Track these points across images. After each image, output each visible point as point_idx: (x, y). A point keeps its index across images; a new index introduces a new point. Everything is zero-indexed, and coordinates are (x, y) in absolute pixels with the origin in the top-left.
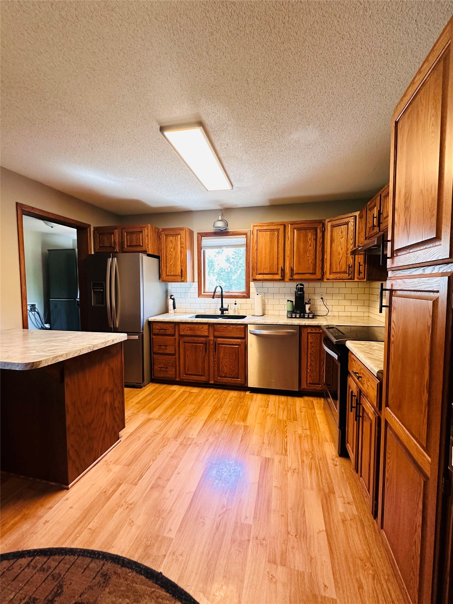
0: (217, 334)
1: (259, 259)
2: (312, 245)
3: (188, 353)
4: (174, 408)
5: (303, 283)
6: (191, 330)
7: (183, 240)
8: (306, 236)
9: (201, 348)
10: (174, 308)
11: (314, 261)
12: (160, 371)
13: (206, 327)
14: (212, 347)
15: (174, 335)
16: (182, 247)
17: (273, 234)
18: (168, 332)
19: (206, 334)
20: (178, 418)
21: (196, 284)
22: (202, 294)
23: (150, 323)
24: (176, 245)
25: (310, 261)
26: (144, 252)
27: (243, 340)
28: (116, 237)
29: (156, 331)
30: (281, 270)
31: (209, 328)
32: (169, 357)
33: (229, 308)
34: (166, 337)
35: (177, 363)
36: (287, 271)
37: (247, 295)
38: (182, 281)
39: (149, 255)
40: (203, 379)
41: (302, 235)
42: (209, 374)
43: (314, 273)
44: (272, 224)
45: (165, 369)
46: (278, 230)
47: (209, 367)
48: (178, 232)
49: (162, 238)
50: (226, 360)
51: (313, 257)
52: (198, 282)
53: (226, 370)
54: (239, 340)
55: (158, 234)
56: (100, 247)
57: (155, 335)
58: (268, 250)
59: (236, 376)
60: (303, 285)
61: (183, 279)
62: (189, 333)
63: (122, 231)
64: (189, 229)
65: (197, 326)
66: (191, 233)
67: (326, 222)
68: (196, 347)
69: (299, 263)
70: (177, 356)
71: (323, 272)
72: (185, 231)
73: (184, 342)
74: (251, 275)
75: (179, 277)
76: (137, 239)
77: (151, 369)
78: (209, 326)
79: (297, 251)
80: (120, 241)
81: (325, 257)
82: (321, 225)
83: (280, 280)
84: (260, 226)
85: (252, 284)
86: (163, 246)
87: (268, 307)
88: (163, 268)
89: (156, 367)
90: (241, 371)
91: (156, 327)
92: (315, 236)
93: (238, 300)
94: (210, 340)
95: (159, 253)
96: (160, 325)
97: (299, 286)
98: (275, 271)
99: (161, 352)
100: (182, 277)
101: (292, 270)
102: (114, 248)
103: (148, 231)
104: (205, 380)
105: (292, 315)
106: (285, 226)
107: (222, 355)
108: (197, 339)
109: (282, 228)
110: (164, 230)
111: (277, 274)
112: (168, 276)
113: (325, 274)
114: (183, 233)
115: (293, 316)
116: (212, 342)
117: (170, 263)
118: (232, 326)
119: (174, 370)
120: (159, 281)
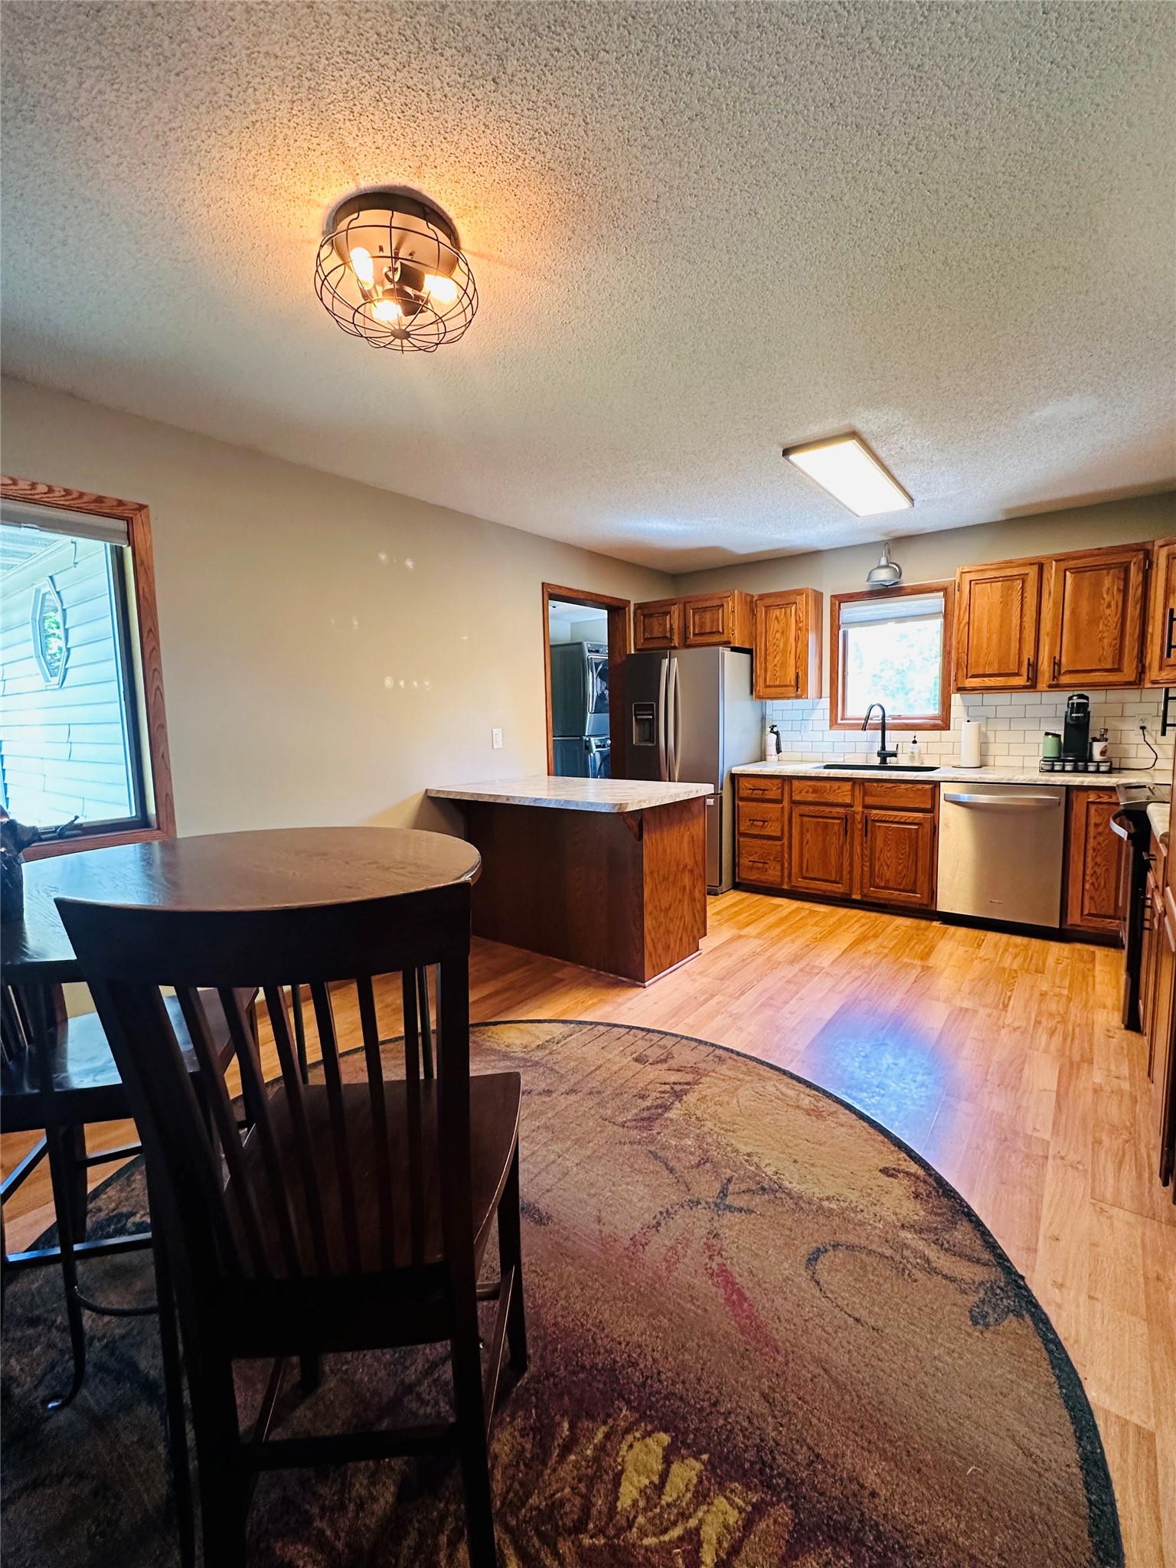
0: (869, 800)
1: (974, 642)
2: (1113, 604)
3: (808, 835)
4: (783, 928)
5: (1086, 693)
6: (815, 791)
7: (802, 615)
8: (1098, 584)
9: (836, 828)
10: (779, 751)
11: (1118, 641)
12: (752, 868)
13: (848, 786)
14: (860, 826)
15: (779, 801)
16: (798, 629)
17: (1010, 588)
18: (770, 795)
19: (848, 800)
20: (793, 941)
21: (826, 702)
22: (839, 721)
23: (734, 777)
24: (787, 625)
25: (1106, 642)
26: (726, 644)
27: (929, 815)
28: (674, 620)
29: (744, 793)
30: (1029, 664)
31: (853, 790)
32: (769, 842)
33: (900, 751)
34: (765, 805)
35: (786, 855)
36: (1045, 665)
37: (943, 723)
38: (797, 697)
39: (734, 649)
40: (839, 889)
41: (1086, 583)
42: (851, 879)
43: (1118, 670)
44: (1008, 564)
45: (761, 865)
46: (1023, 578)
47: (851, 864)
48: (792, 599)
49: (758, 615)
50: (889, 854)
51: (1116, 632)
52: (831, 697)
53: (888, 874)
54: (920, 815)
55: (751, 605)
56: (645, 639)
57: (742, 799)
58: (996, 622)
59: (910, 887)
60: (1087, 698)
61: (799, 692)
62: (811, 797)
63: (685, 607)
64: (815, 591)
65: (827, 785)
66: (818, 596)
67: (1156, 548)
68: (826, 824)
69: (1076, 648)
70: (785, 841)
71: (1144, 667)
72: (807, 596)
73: (801, 815)
74: (953, 678)
75: (792, 689)
76: (712, 621)
77: (735, 865)
78: (854, 784)
79: (1070, 620)
80: (682, 625)
81: (1150, 630)
82: (1141, 557)
83: (1025, 687)
84: (978, 571)
85: (956, 699)
86: (761, 628)
87: (993, 749)
88: (759, 671)
89: (745, 861)
90: (922, 879)
91: (744, 784)
92: (1122, 583)
93: (921, 735)
94: (854, 812)
95: (751, 644)
96: (753, 781)
97: (1076, 700)
98: (1013, 668)
99: (755, 832)
100: (798, 687)
101: (1056, 664)
102: (671, 640)
103: (733, 603)
104: (842, 890)
105: (1053, 766)
106: (1041, 567)
107: (879, 843)
108: (827, 809)
109: (1033, 572)
110: (762, 597)
111: (1018, 674)
112: (769, 687)
113: (1147, 671)
114: (801, 600)
115: (1057, 768)
116: (858, 818)
117: (774, 661)
118: (903, 786)
119: (779, 867)
120: (749, 697)
